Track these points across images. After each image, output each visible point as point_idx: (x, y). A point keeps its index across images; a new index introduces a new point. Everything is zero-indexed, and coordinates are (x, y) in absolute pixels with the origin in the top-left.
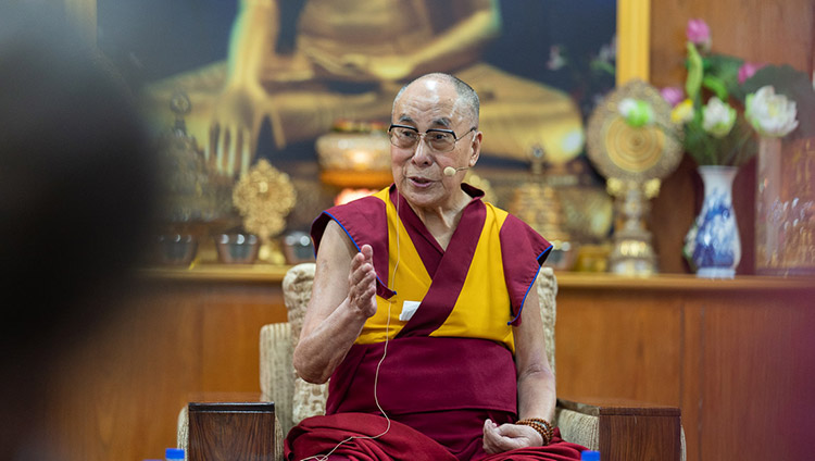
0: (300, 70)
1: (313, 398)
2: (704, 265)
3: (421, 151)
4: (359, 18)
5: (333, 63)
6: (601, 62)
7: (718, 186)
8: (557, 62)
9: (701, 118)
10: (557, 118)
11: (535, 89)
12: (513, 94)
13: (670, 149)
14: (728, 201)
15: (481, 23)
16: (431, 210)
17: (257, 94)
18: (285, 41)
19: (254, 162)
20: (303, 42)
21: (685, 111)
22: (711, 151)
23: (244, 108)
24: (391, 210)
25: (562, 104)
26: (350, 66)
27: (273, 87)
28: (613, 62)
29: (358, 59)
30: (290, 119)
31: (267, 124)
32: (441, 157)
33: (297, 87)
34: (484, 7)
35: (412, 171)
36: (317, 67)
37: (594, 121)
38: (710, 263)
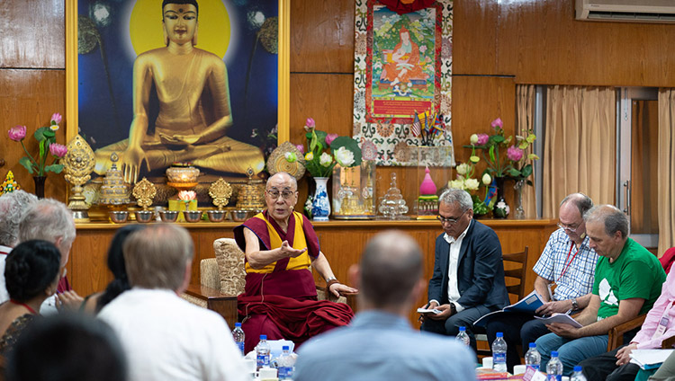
0: (156, 141)
1: (231, 289)
2: (317, 216)
3: (280, 199)
4: (178, 120)
5: (169, 138)
6: (271, 135)
7: (321, 184)
8: (254, 135)
9: (319, 160)
10: (254, 157)
11: (248, 146)
12: (238, 148)
13: (300, 168)
14: (325, 191)
15: (225, 121)
16: (282, 220)
17: (140, 151)
18: (150, 130)
19: (139, 180)
20: (157, 130)
21: (310, 156)
22: (319, 171)
23: (135, 157)
24: (268, 222)
25: (257, 151)
26: (175, 139)
27: (146, 148)
28: (276, 134)
29: (179, 136)
30: (153, 160)
31: (144, 161)
32: (287, 201)
33: (155, 147)
34: (227, 115)
35: (277, 207)
36: (163, 139)
37: (270, 159)
38: (320, 215)
